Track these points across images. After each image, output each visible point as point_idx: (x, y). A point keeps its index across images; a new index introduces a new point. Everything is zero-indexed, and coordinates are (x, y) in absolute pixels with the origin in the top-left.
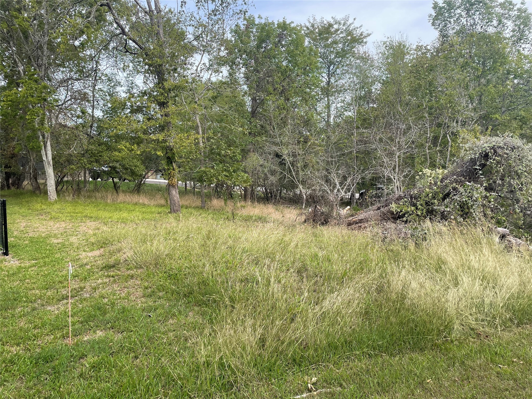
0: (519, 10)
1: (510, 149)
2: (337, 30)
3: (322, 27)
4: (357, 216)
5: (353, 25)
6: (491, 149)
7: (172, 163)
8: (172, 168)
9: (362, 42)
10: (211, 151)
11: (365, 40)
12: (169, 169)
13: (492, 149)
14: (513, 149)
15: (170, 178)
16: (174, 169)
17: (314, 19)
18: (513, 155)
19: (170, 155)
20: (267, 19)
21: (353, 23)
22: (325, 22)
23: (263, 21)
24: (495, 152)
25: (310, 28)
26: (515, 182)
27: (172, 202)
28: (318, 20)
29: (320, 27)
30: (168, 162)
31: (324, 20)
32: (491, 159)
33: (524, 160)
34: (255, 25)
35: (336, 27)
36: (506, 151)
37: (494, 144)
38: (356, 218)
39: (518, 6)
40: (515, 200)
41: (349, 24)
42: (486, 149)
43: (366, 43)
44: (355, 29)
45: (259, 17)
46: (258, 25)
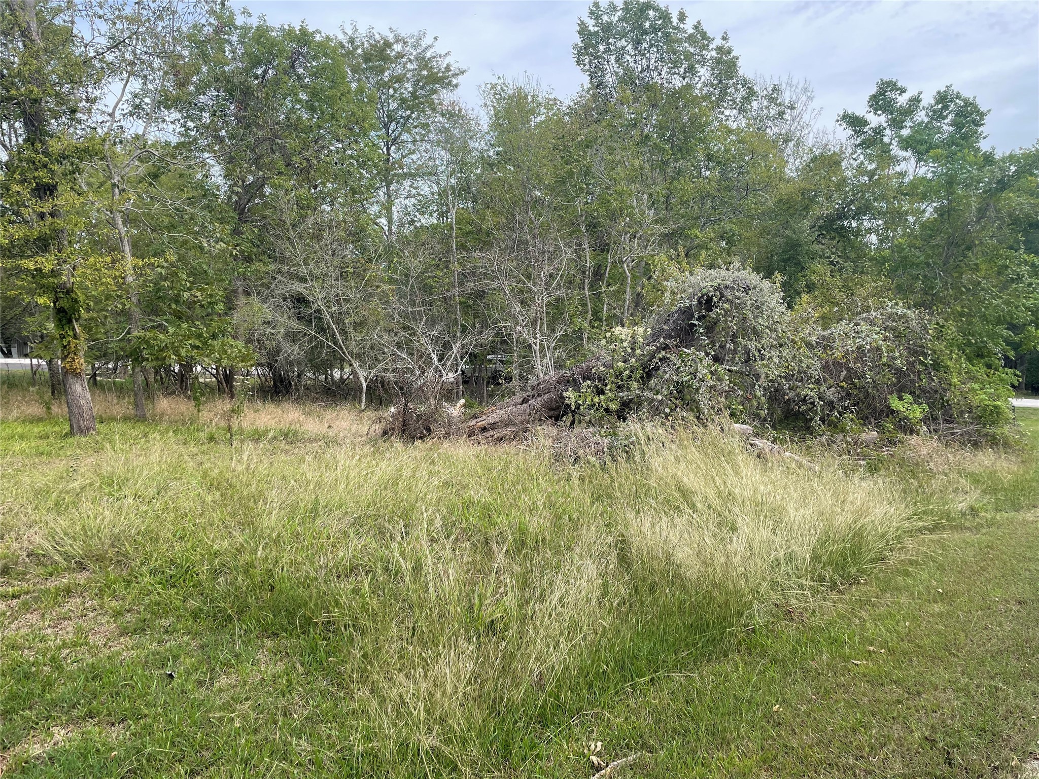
0: (719, 49)
1: (742, 289)
2: (400, 55)
3: (371, 45)
4: (484, 417)
5: (432, 50)
6: (715, 290)
7: (70, 321)
8: (71, 333)
9: (450, 83)
10: (157, 293)
11: (455, 81)
12: (63, 337)
13: (717, 290)
14: (747, 290)
15: (66, 357)
16: (75, 337)
17: (356, 30)
18: (749, 300)
19: (64, 303)
20: (262, 18)
21: (430, 46)
22: (377, 37)
23: (254, 22)
24: (722, 295)
25: (346, 45)
26: (753, 346)
27: (75, 410)
28: (363, 31)
29: (366, 45)
30: (60, 320)
31: (374, 31)
32: (716, 307)
33: (764, 308)
34: (236, 28)
35: (397, 47)
36: (737, 294)
37: (719, 281)
38: (482, 422)
39: (718, 42)
40: (753, 375)
41: (424, 46)
42: (709, 291)
43: (456, 86)
44: (435, 57)
45: (244, 12)
46: (242, 28)
